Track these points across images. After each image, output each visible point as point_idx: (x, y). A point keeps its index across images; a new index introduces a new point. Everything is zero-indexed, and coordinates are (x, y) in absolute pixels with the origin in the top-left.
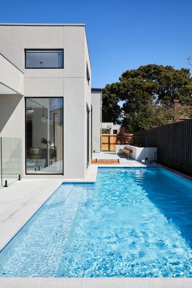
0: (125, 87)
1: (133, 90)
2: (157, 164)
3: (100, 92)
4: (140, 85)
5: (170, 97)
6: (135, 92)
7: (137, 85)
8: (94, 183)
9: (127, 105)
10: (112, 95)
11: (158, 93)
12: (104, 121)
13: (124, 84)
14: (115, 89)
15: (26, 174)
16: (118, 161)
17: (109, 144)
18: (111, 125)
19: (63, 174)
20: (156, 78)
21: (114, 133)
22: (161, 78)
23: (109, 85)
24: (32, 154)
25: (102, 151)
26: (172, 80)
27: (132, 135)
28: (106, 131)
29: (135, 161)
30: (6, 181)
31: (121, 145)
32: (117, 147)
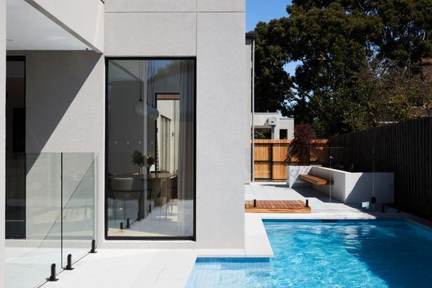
0: (301, 28)
1: (322, 34)
2: (399, 212)
3: (251, 41)
4: (338, 24)
5: (408, 52)
6: (326, 41)
7: (330, 23)
8: (269, 258)
9: (307, 70)
10: (272, 47)
11: (377, 42)
12: (258, 108)
13: (300, 21)
14: (279, 33)
15: (107, 238)
16: (307, 206)
17: (271, 162)
18: (275, 118)
19: (193, 238)
20: (376, 7)
21: (281, 138)
22: (388, 8)
23: (265, 23)
24: (116, 191)
25: (255, 179)
26: (413, 13)
27: (325, 141)
28: (263, 133)
29: (343, 204)
30: (69, 256)
31: (302, 167)
32: (293, 170)
